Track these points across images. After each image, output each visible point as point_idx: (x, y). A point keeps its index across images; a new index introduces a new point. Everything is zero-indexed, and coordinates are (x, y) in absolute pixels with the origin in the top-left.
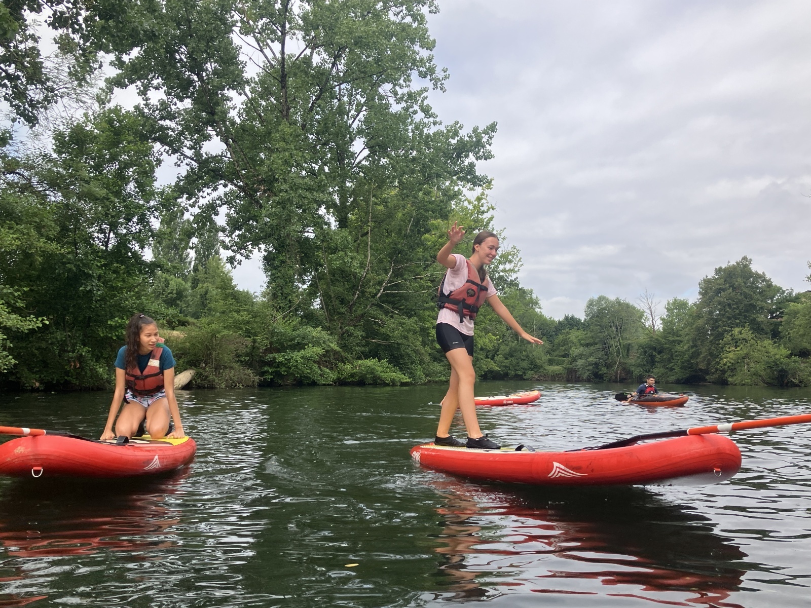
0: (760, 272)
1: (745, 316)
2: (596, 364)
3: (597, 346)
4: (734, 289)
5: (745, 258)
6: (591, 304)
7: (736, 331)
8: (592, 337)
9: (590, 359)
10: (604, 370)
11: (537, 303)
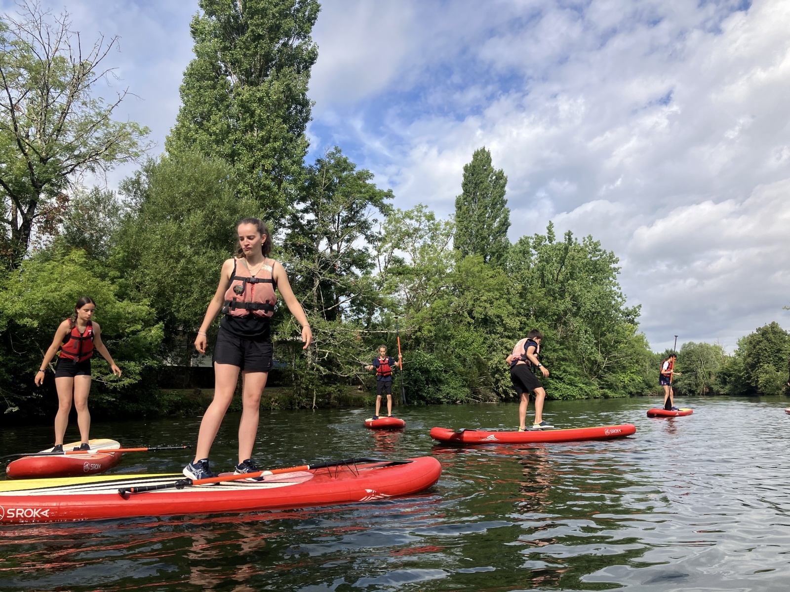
0: (784, 330)
1: (776, 356)
2: (690, 384)
3: (689, 373)
4: (768, 340)
5: (773, 323)
6: (684, 347)
7: (766, 365)
8: (686, 368)
9: (685, 382)
10: (694, 388)
11: (647, 345)
